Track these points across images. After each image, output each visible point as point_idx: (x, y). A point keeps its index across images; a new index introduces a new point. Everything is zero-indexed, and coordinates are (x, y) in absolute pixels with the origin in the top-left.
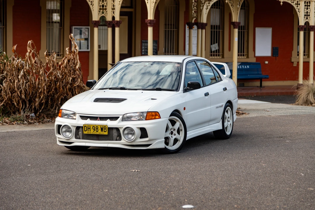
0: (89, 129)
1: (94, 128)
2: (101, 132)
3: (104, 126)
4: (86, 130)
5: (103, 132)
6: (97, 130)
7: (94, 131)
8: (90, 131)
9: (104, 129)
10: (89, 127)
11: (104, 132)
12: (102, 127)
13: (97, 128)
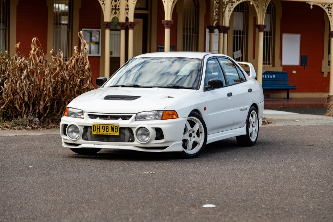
0: (98, 129)
1: (104, 128)
2: (111, 133)
3: (114, 126)
4: (94, 130)
5: (113, 132)
6: (107, 130)
7: (103, 131)
8: (99, 131)
9: (115, 129)
10: (98, 127)
11: (115, 132)
12: (113, 127)
13: (107, 128)
